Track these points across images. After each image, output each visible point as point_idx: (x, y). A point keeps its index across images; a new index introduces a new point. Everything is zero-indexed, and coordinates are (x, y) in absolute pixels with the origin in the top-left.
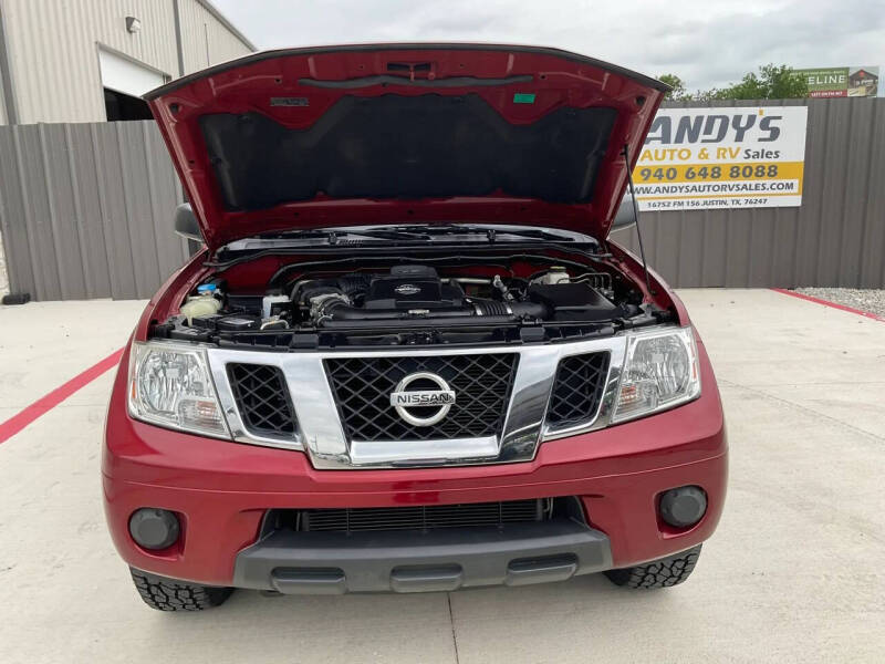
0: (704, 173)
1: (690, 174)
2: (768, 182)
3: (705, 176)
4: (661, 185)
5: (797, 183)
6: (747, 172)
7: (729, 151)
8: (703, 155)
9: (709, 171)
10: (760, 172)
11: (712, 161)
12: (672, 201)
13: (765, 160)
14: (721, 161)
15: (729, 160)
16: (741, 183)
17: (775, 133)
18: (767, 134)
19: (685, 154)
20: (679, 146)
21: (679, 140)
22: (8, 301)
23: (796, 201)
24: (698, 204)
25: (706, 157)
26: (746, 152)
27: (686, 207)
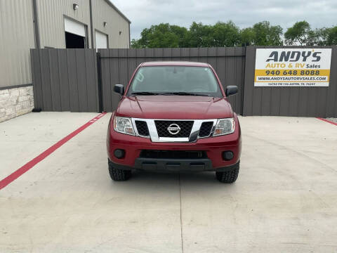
0: (290, 73)
1: (285, 73)
2: (316, 77)
3: (291, 74)
5: (327, 78)
6: (307, 73)
7: (300, 65)
8: (290, 66)
9: (292, 72)
10: (313, 73)
11: (294, 68)
14: (297, 69)
15: (300, 68)
16: (305, 77)
19: (283, 66)
20: (281, 63)
23: (327, 84)
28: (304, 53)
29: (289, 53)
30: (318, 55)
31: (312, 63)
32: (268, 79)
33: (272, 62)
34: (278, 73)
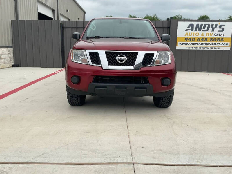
0: (202, 39)
1: (199, 40)
2: (221, 43)
3: (203, 40)
4: (190, 43)
5: (229, 43)
6: (215, 40)
8: (202, 35)
9: (204, 39)
10: (219, 40)
11: (205, 36)
12: (193, 47)
13: (220, 37)
14: (207, 37)
16: (213, 43)
17: (223, 29)
18: (221, 30)
19: (197, 34)
20: (196, 32)
21: (196, 30)
22: (13, 66)
23: (229, 48)
24: (201, 48)
25: (203, 35)
26: (215, 34)
27: (197, 49)
28: (212, 25)
29: (202, 25)
30: (222, 27)
31: (218, 33)
32: (187, 44)
33: (189, 32)
34: (194, 39)
